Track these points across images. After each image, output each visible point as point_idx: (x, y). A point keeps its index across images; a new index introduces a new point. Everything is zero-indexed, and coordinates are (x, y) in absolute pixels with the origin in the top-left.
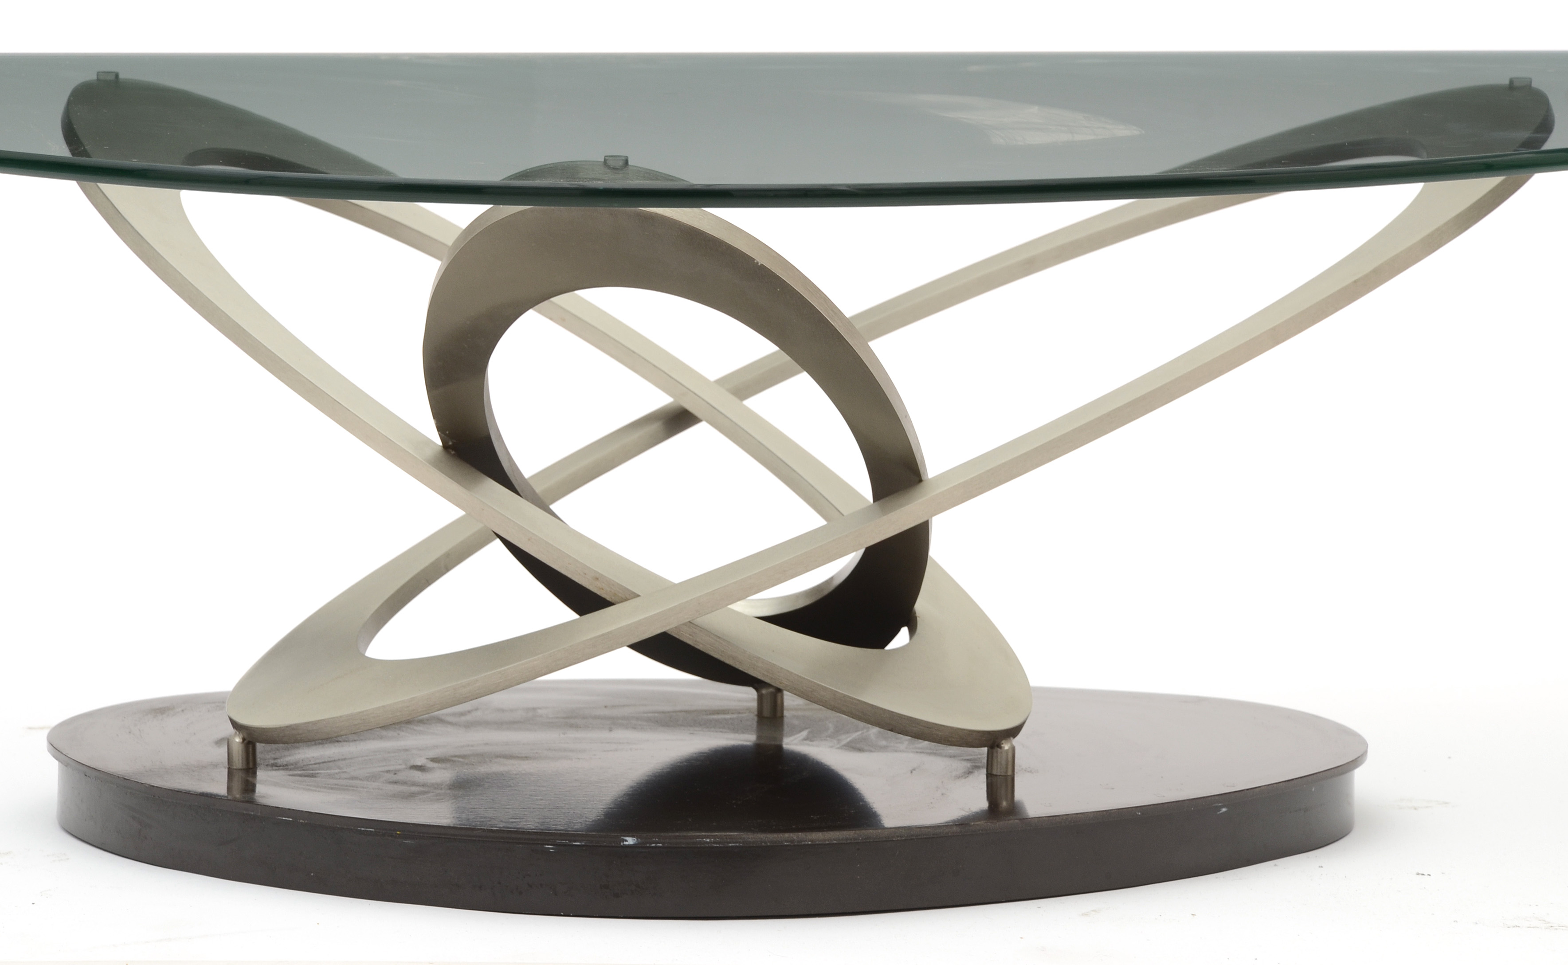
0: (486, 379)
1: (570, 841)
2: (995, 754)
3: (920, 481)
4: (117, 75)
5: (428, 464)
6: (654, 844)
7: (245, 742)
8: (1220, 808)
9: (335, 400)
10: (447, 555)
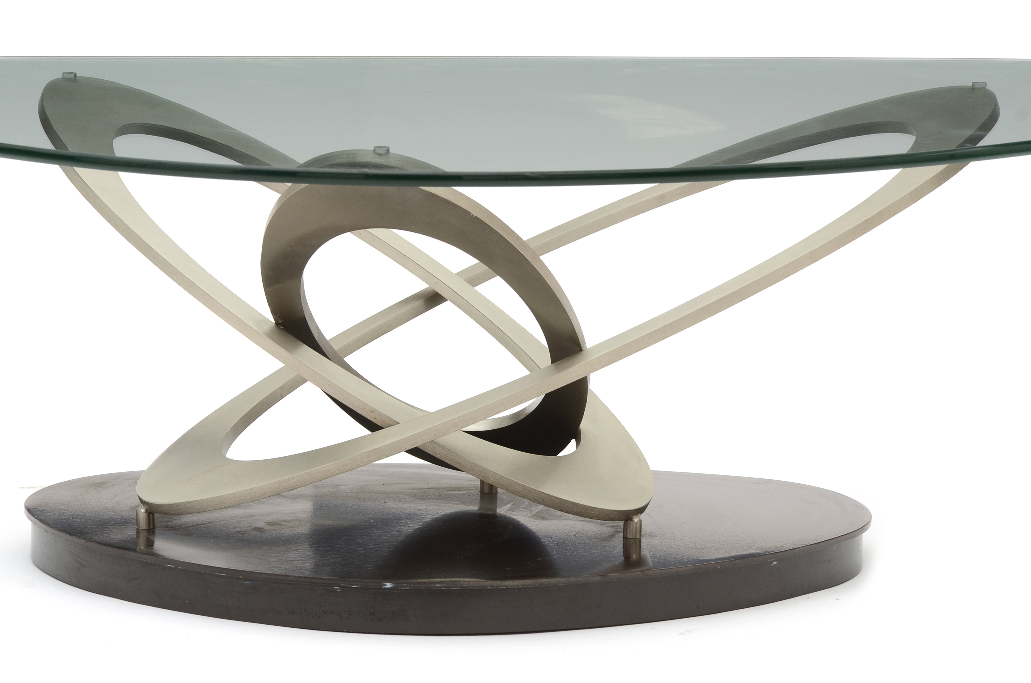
0: (302, 281)
1: (350, 585)
2: (628, 524)
3: (581, 350)
4: (75, 76)
5: (265, 336)
6: (404, 587)
7: (148, 512)
8: (772, 562)
9: (207, 293)
10: (282, 388)
